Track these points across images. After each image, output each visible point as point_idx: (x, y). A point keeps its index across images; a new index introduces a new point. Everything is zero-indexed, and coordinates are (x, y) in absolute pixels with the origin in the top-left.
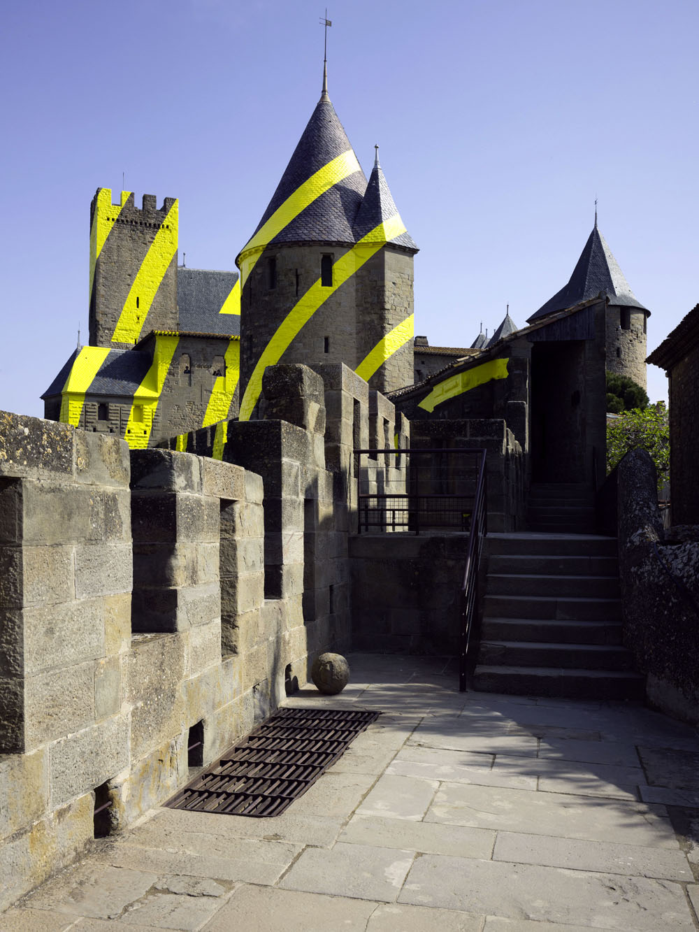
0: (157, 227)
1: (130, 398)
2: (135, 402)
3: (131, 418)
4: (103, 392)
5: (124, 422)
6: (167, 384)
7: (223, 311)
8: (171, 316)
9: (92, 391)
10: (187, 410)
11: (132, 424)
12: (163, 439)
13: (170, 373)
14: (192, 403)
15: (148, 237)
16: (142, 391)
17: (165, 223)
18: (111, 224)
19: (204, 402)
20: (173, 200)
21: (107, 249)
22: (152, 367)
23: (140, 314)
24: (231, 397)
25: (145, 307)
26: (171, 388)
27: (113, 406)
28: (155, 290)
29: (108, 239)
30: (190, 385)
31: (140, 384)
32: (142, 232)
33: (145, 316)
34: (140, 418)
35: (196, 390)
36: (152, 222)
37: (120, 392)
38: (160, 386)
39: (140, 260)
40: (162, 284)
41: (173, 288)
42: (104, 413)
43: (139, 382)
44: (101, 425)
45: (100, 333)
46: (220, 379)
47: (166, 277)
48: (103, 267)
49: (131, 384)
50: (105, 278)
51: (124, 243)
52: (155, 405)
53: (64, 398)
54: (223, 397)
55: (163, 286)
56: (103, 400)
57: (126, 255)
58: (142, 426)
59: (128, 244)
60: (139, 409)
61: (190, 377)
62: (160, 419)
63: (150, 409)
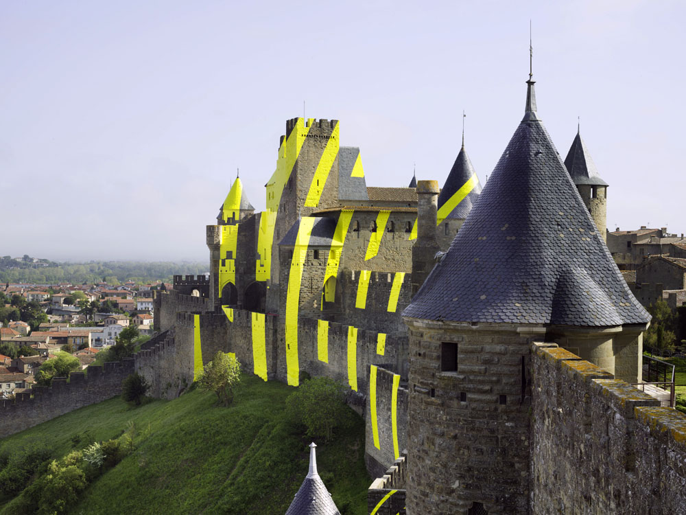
0: (328, 138)
1: (328, 247)
2: (332, 249)
3: (329, 257)
4: (316, 244)
5: (326, 259)
6: (347, 238)
7: (352, 175)
8: (336, 189)
9: (311, 244)
10: (357, 251)
11: (330, 261)
12: (345, 268)
13: (348, 232)
14: (359, 248)
15: (323, 144)
16: (334, 242)
17: (332, 135)
18: (304, 138)
19: (366, 247)
20: (337, 121)
21: (302, 153)
22: (337, 227)
23: (319, 189)
24: (379, 243)
25: (322, 185)
26: (348, 239)
27: (320, 252)
28: (327, 175)
29: (302, 147)
30: (358, 237)
31: (332, 238)
32: (320, 142)
33: (322, 191)
34: (333, 258)
35: (361, 240)
36: (325, 135)
37: (325, 244)
38: (344, 239)
39: (319, 158)
40: (331, 171)
41: (336, 173)
42: (316, 256)
43: (332, 237)
44: (315, 262)
45: (298, 201)
46: (374, 234)
47: (333, 167)
48: (300, 163)
49: (328, 239)
50: (301, 170)
51: (311, 149)
52: (341, 250)
53: (296, 248)
54: (375, 243)
55: (332, 172)
56: (315, 248)
57: (312, 155)
58: (335, 261)
59: (312, 149)
60: (333, 251)
61: (358, 234)
62: (343, 257)
63: (339, 252)
